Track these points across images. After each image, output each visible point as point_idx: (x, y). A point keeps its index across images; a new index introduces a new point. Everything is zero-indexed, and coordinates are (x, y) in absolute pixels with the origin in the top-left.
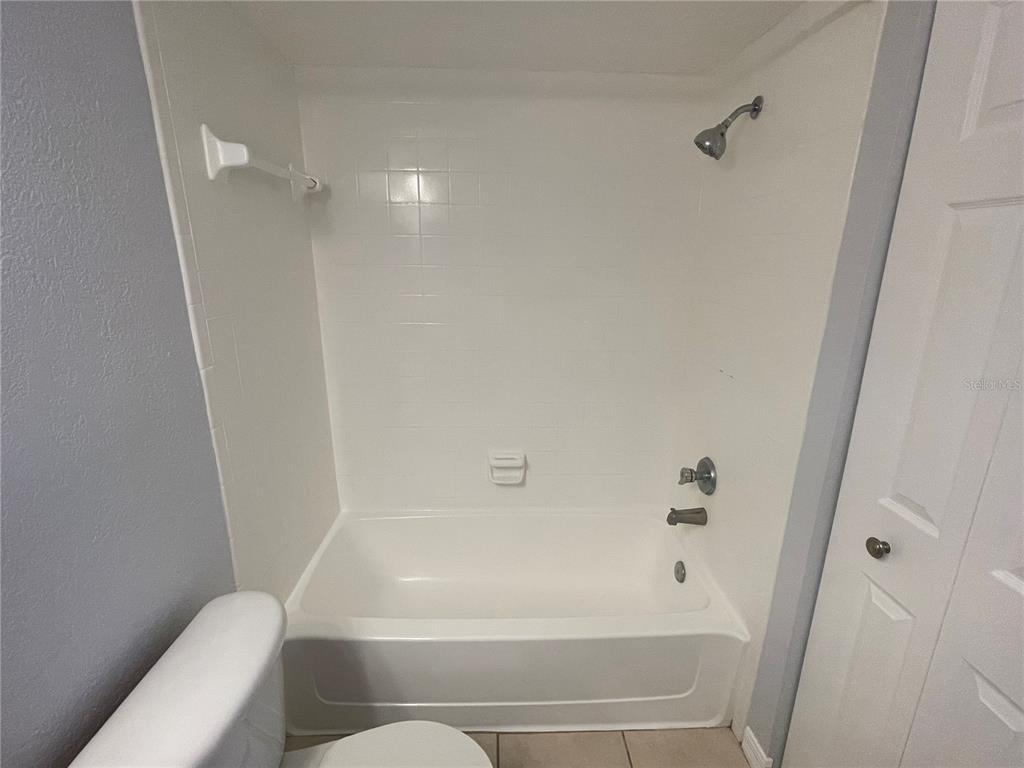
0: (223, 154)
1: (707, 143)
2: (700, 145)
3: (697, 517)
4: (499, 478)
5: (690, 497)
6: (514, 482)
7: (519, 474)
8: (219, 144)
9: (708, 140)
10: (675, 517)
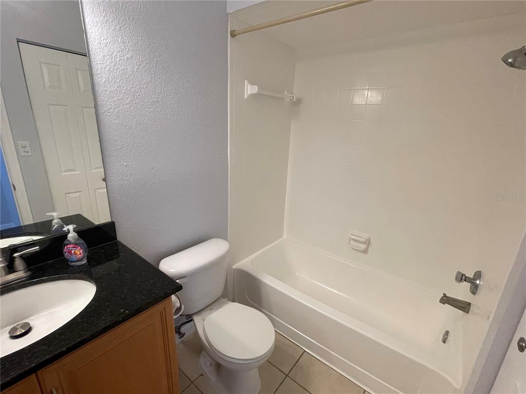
0: (250, 90)
1: (510, 60)
2: (505, 60)
3: (464, 307)
4: (352, 245)
5: (462, 292)
6: (360, 249)
7: (363, 247)
8: (249, 86)
9: (510, 58)
10: (445, 300)
